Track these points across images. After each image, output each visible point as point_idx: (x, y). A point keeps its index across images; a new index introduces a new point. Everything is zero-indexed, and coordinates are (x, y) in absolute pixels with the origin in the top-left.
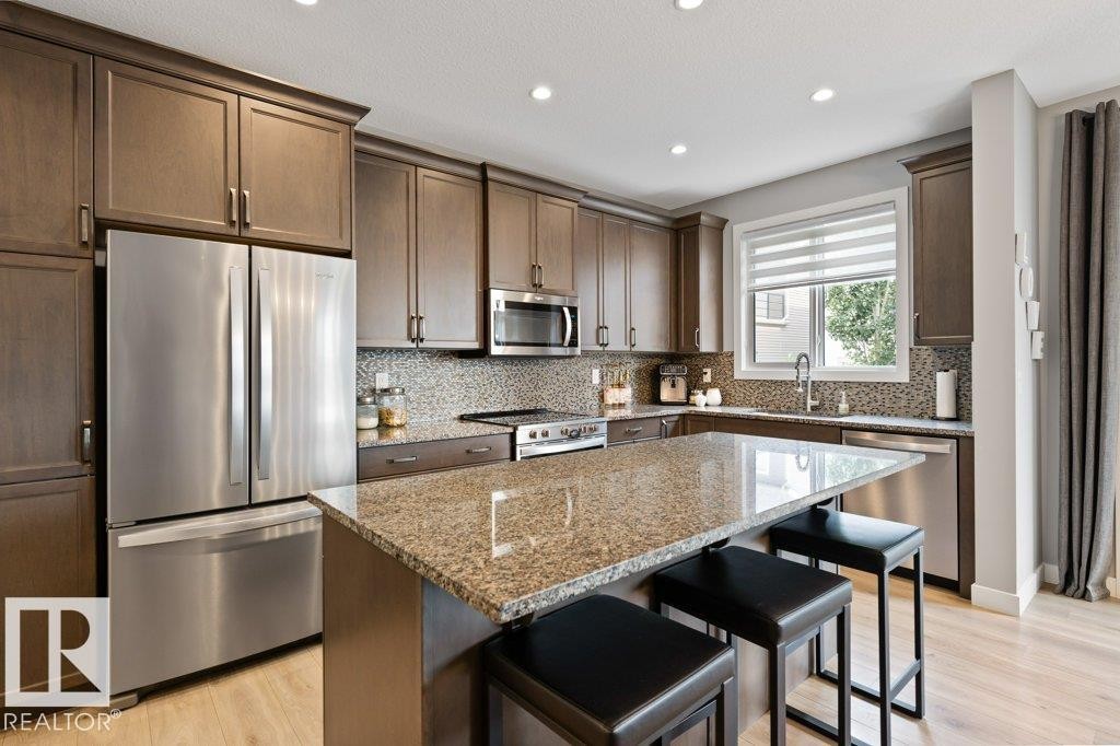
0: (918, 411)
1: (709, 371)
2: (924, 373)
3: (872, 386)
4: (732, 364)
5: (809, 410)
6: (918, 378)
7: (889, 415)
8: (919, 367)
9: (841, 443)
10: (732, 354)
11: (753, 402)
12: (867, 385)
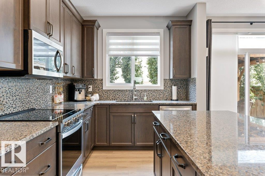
0: (166, 98)
1: (91, 86)
2: (167, 87)
3: (153, 91)
4: (102, 84)
5: (134, 100)
6: (166, 88)
7: (158, 100)
8: (166, 85)
9: (159, 110)
10: (102, 80)
11: (111, 98)
12: (151, 91)
